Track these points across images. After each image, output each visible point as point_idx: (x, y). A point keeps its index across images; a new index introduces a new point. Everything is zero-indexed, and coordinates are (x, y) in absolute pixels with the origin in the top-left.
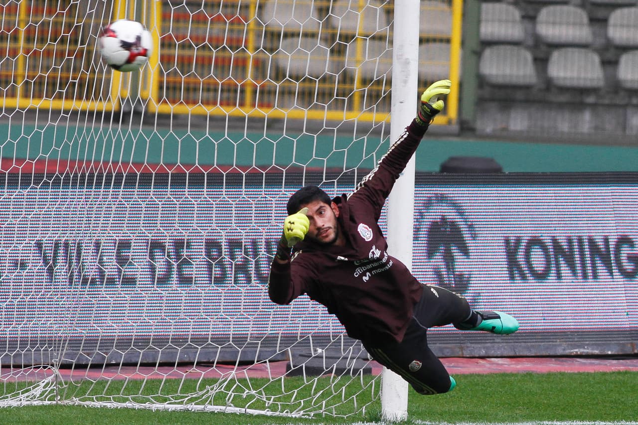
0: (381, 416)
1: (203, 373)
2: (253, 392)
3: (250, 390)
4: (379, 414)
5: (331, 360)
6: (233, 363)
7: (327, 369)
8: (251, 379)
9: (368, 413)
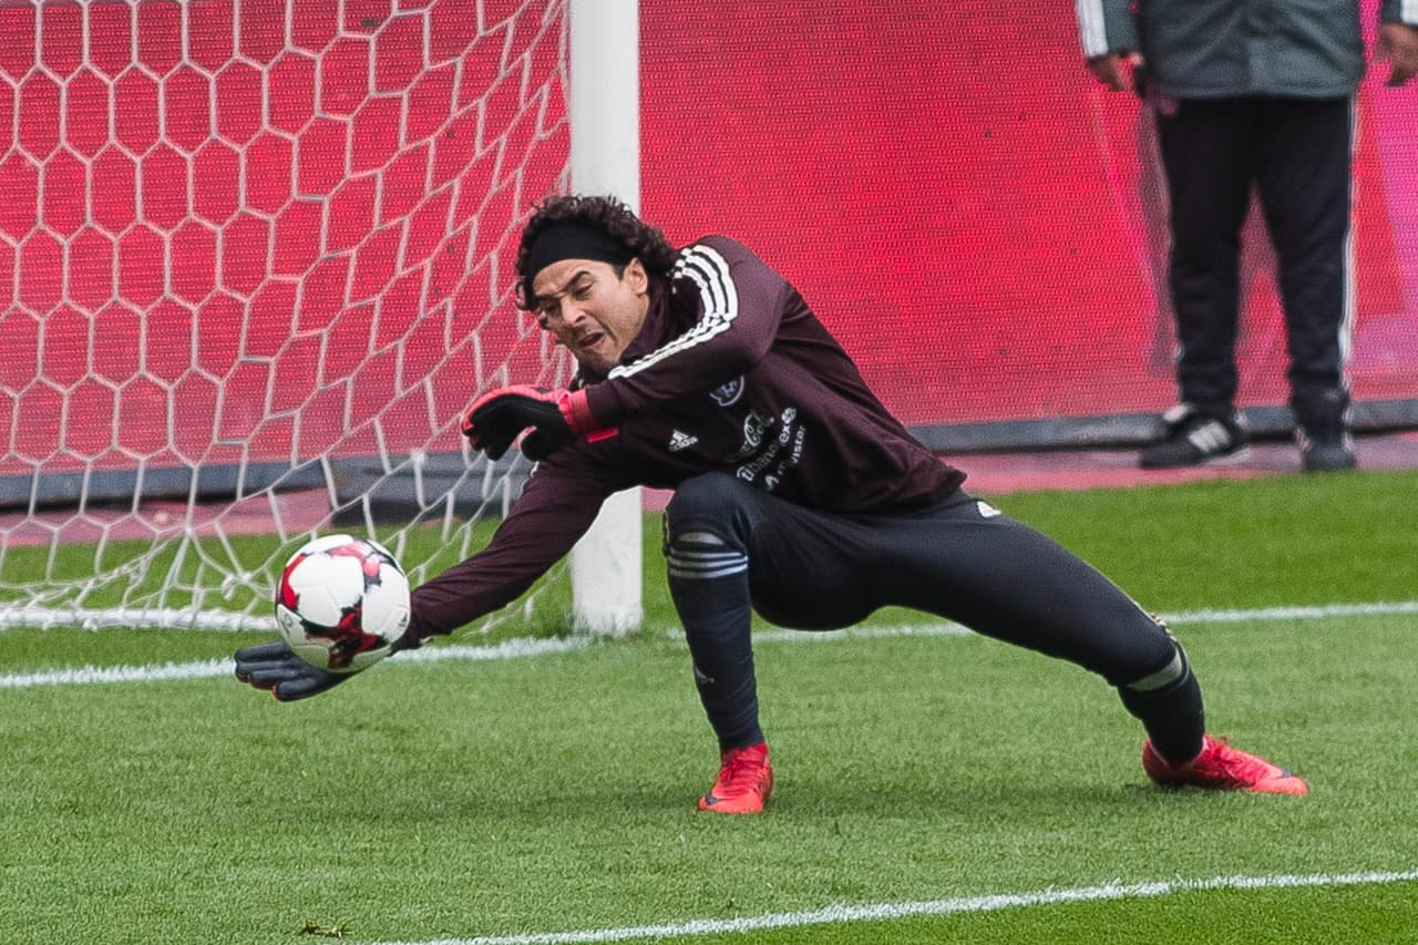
0: (572, 621)
1: (106, 527)
2: (246, 577)
3: (234, 571)
4: (567, 617)
5: (437, 482)
6: (182, 499)
7: (428, 503)
8: (233, 540)
9: (539, 614)
